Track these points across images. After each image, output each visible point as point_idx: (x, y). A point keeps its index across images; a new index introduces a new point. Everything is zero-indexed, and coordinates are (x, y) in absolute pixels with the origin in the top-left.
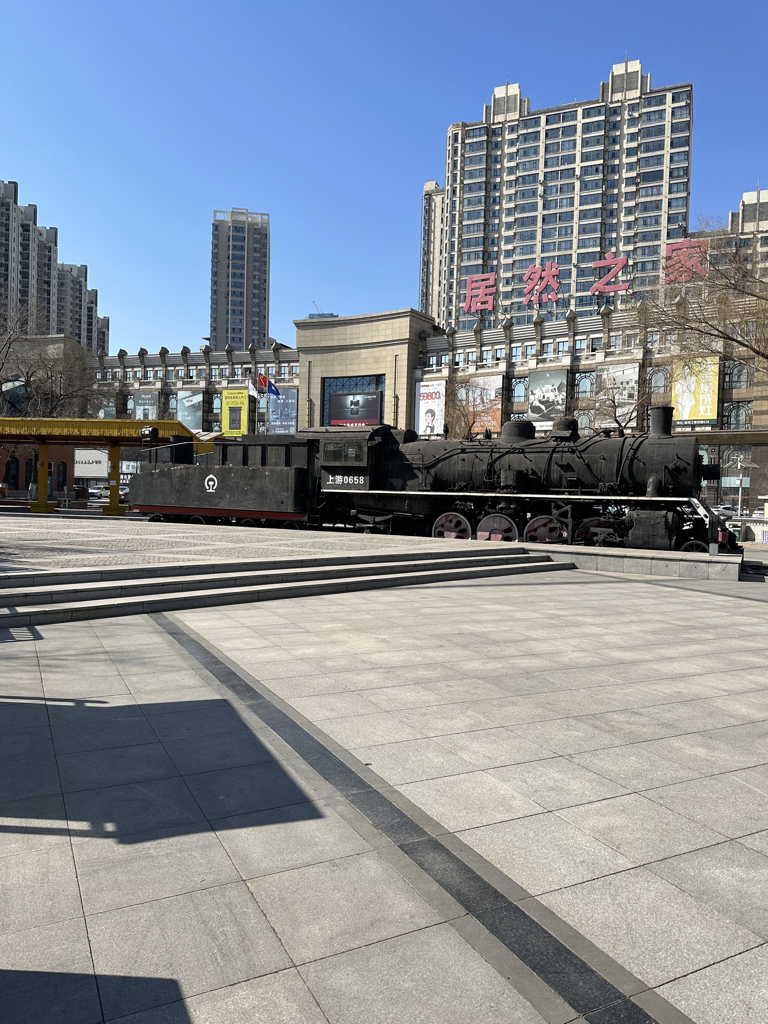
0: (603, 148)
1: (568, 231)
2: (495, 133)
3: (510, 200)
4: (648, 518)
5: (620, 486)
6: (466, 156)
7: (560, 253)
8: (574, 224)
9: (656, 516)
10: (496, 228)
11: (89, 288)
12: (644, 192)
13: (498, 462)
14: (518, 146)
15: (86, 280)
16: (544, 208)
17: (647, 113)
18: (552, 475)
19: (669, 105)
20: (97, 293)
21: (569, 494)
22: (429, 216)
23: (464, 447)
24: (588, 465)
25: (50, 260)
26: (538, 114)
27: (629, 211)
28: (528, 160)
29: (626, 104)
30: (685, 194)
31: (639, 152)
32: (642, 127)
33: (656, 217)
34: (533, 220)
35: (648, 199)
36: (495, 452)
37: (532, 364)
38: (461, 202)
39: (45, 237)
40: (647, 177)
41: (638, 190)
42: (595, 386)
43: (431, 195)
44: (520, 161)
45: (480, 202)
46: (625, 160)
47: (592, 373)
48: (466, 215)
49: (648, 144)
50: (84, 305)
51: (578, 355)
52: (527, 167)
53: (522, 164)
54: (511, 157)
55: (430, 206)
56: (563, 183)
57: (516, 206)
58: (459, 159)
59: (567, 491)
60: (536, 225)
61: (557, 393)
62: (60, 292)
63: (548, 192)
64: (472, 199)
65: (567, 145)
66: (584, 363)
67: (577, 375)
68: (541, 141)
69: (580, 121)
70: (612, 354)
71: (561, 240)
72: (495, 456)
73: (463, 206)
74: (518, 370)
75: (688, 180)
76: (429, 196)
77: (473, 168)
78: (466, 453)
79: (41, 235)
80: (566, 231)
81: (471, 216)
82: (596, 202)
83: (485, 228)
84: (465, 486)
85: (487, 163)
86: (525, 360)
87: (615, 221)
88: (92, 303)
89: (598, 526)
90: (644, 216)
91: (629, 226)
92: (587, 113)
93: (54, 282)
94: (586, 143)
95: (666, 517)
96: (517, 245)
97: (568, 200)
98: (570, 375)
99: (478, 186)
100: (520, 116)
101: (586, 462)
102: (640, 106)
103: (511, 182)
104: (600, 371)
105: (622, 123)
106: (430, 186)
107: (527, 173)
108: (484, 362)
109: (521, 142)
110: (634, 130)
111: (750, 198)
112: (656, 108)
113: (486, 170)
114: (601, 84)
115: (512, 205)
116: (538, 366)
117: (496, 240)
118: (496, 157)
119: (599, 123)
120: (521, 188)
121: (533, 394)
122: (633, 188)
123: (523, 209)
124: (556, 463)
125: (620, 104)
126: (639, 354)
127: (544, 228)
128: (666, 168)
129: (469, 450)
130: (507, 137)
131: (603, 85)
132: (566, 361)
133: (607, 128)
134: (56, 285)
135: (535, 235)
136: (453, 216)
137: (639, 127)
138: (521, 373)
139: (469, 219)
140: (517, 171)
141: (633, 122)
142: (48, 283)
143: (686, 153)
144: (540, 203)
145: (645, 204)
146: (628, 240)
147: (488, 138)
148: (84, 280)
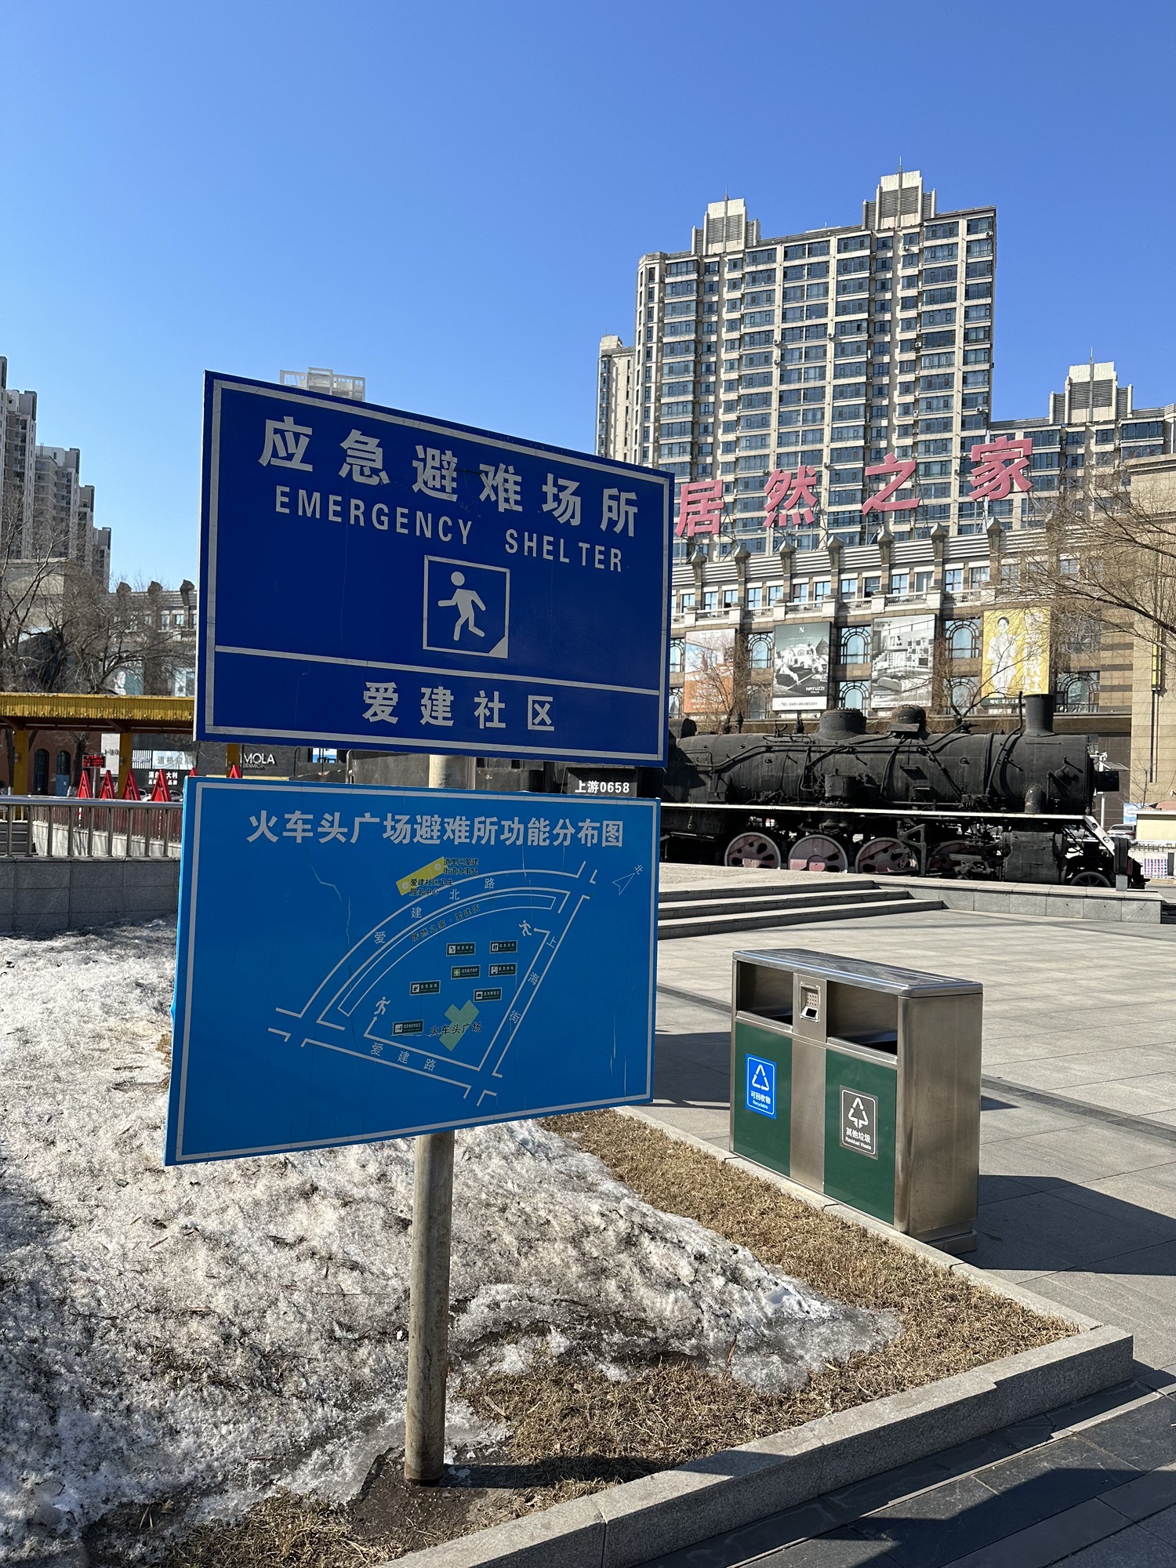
0: (867, 296)
1: (817, 415)
2: (708, 269)
3: (732, 368)
4: (1029, 842)
5: (990, 799)
6: (666, 302)
7: (806, 448)
8: (825, 406)
9: (1041, 839)
10: (711, 409)
11: (82, 484)
12: (927, 360)
13: (819, 765)
14: (744, 289)
15: (77, 472)
16: (782, 380)
17: (931, 247)
18: (895, 784)
19: (962, 237)
20: (93, 491)
21: (918, 810)
22: (608, 388)
23: (770, 744)
24: (945, 771)
25: (24, 441)
26: (773, 244)
27: (906, 388)
28: (758, 310)
29: (901, 234)
30: (986, 366)
31: (920, 304)
32: (925, 267)
33: (946, 398)
34: (766, 399)
35: (934, 372)
36: (814, 752)
37: (779, 613)
38: (659, 369)
39: (17, 405)
40: (932, 340)
41: (918, 358)
42: (870, 647)
43: (610, 356)
44: (746, 311)
45: (686, 370)
46: (900, 315)
47: (866, 628)
48: (665, 389)
49: (932, 292)
50: (74, 508)
51: (845, 601)
52: (757, 320)
53: (749, 315)
54: (733, 305)
55: (609, 372)
56: (809, 345)
57: (740, 377)
58: (656, 307)
59: (915, 805)
60: (770, 405)
61: (815, 656)
62: (38, 489)
63: (787, 357)
64: (675, 365)
65: (815, 291)
66: (854, 613)
67: (844, 630)
68: (777, 284)
69: (834, 257)
70: (893, 601)
71: (806, 428)
72: (815, 756)
73: (662, 376)
74: (758, 621)
75: (991, 345)
76: (608, 359)
77: (676, 320)
78: (773, 752)
79: (10, 402)
80: (814, 416)
81: (673, 389)
82: (858, 374)
83: (694, 408)
84: (773, 797)
85: (697, 312)
86: (768, 607)
87: (885, 402)
88: (85, 506)
89: (958, 852)
90: (928, 395)
91: (906, 409)
92: (843, 246)
93: (30, 474)
94: (842, 288)
95: (1053, 840)
96: (742, 435)
97: (817, 369)
98: (834, 631)
99: (684, 347)
100: (746, 247)
101: (943, 766)
102: (921, 237)
103: (732, 341)
104: (878, 626)
105: (894, 260)
106: (609, 343)
107: (757, 329)
108: (707, 609)
109: (748, 284)
110: (912, 271)
111: (1079, 374)
112: (945, 241)
113: (696, 323)
114: (864, 203)
115: (734, 376)
116: (788, 616)
117: (710, 427)
118: (711, 305)
119: (861, 259)
120: (747, 351)
121: (779, 657)
122: (912, 356)
123: (751, 381)
124: (901, 767)
125: (891, 234)
126: (934, 601)
127: (781, 410)
128: (959, 327)
129: (777, 748)
130: (728, 276)
131: (867, 206)
132: (829, 610)
133: (874, 268)
134: (33, 478)
135: (769, 421)
136: (647, 390)
137: (920, 268)
138: (762, 626)
139: (670, 394)
140: (742, 326)
141: (910, 259)
142: (21, 475)
143: (988, 307)
144: (776, 373)
145: (929, 378)
146: (905, 431)
147: (699, 277)
148: (74, 471)
